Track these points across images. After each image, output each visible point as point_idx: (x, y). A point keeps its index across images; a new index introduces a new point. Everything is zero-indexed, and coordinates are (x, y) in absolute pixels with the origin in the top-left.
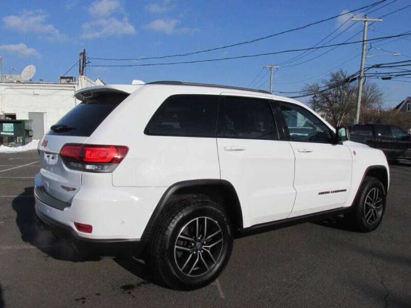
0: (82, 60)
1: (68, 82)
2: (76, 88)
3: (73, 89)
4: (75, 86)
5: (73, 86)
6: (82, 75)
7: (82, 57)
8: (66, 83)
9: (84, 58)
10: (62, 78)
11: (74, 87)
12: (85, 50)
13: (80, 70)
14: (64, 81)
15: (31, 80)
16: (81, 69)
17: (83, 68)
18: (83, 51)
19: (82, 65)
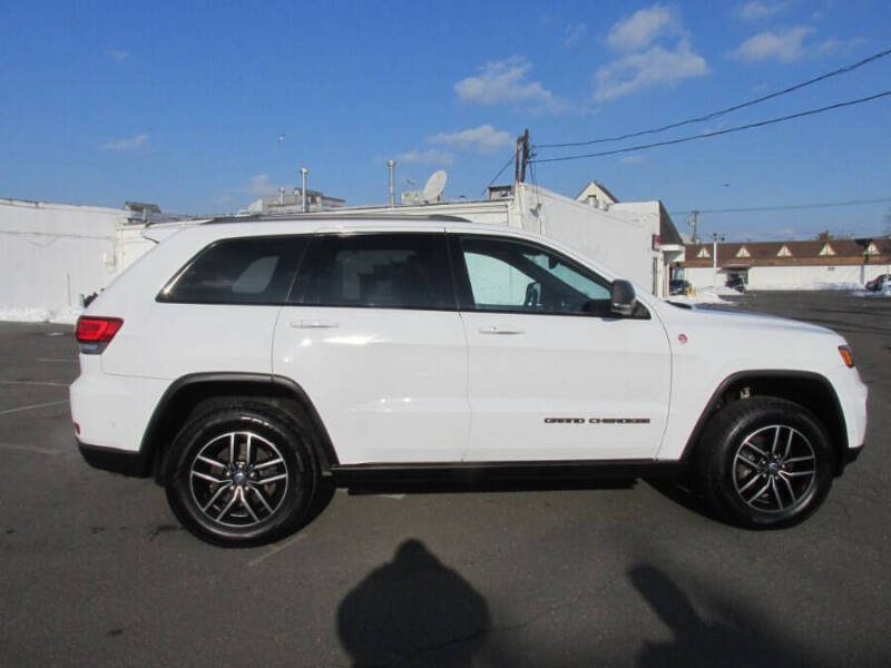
0: (521, 154)
1: (504, 196)
2: (510, 207)
3: (504, 209)
4: (509, 203)
5: (503, 203)
6: (522, 181)
7: (521, 146)
8: (500, 198)
9: (525, 147)
10: (492, 189)
11: (507, 206)
12: (527, 132)
13: (517, 172)
14: (495, 195)
15: (439, 198)
16: (520, 170)
17: (524, 167)
18: (523, 134)
19: (521, 161)
